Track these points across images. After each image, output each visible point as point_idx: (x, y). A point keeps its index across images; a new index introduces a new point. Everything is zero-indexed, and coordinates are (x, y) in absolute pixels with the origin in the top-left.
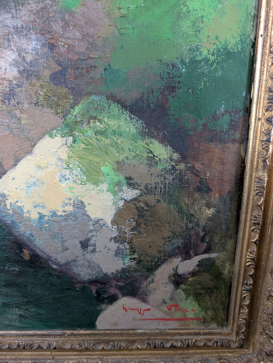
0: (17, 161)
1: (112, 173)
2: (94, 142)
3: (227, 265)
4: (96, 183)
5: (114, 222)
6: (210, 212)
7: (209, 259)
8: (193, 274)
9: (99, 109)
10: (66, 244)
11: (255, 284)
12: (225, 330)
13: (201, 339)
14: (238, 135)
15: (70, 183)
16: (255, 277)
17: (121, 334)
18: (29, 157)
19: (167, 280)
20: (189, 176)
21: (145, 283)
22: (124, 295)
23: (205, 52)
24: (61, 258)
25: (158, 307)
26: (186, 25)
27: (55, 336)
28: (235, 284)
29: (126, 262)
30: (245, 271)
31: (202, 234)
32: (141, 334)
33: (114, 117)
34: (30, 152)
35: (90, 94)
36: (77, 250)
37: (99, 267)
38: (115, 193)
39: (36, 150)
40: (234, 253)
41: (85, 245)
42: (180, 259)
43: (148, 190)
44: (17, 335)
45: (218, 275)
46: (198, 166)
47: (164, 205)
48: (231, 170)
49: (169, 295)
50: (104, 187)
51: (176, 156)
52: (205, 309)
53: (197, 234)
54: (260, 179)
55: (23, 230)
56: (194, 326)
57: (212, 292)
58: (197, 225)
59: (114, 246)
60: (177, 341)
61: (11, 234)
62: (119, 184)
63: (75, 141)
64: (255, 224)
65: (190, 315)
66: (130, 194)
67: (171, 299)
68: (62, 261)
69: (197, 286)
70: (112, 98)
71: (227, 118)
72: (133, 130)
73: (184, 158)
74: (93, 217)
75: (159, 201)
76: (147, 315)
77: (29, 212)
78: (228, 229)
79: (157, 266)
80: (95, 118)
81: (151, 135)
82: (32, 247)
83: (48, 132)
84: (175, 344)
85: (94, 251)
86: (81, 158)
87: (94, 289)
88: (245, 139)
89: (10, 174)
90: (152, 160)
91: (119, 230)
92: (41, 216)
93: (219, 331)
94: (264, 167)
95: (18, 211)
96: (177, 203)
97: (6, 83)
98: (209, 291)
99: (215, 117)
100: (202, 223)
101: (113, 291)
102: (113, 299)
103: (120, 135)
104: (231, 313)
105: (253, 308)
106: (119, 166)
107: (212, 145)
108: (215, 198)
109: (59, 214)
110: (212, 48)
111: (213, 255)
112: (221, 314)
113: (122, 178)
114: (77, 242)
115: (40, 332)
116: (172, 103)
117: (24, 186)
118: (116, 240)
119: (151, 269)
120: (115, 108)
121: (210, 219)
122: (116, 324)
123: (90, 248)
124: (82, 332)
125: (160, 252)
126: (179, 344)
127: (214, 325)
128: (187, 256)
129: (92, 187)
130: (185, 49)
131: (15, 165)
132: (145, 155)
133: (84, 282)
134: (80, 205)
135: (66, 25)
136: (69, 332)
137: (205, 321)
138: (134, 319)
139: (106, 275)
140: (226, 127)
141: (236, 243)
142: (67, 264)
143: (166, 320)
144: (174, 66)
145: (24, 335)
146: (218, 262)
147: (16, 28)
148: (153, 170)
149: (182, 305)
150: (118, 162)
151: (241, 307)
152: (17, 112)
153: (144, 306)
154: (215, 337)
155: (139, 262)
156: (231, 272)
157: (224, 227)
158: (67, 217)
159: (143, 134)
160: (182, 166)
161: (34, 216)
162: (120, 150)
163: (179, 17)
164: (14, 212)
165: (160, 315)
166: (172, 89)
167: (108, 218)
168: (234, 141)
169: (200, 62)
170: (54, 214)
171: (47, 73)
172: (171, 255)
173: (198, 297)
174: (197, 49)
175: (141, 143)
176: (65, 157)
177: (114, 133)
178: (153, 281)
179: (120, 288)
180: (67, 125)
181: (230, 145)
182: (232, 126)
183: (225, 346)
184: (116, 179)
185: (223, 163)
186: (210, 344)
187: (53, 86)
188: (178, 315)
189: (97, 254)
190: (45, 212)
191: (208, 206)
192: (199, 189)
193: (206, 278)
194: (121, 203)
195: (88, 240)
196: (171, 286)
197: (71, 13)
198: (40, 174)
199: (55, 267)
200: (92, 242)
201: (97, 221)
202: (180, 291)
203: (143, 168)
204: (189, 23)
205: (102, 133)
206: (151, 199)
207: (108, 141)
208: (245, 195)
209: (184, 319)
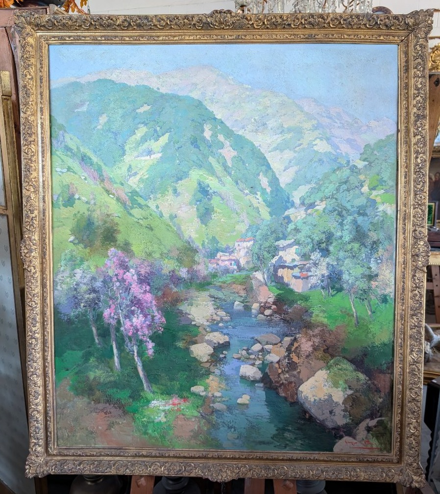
0: (308, 379)
1: (343, 384)
2: (337, 372)
3: (389, 423)
4: (337, 388)
5: (343, 403)
6: (381, 400)
7: (381, 420)
8: (375, 426)
9: (339, 361)
10: (324, 412)
11: (401, 431)
12: (390, 454)
13: (380, 458)
14: (390, 372)
15: (327, 387)
16: (401, 428)
17: (345, 454)
18: (313, 377)
19: (364, 429)
20: (372, 386)
21: (355, 430)
22: (346, 435)
23: (377, 344)
24: (321, 418)
25: (360, 442)
26: (370, 335)
27: (316, 454)
28: (393, 432)
29: (348, 420)
30: (397, 426)
31: (378, 409)
32: (353, 454)
33: (345, 364)
34: (313, 376)
35: (336, 356)
36: (328, 415)
37: (336, 422)
38: (344, 392)
39: (316, 375)
40: (392, 418)
41: (331, 412)
42: (369, 420)
43: (357, 391)
44: (300, 453)
45: (386, 428)
46: (376, 382)
47: (363, 397)
48: (388, 384)
49: (365, 436)
50: (340, 389)
51: (367, 378)
52: (381, 444)
53: (376, 409)
54: (399, 388)
55: (307, 406)
56: (376, 453)
57: (383, 435)
58: (376, 405)
59: (343, 413)
60: (369, 458)
61: (303, 407)
62: (346, 388)
63: (330, 372)
64: (399, 405)
65: (374, 446)
66: (350, 392)
67: (366, 438)
68: (321, 419)
69: (377, 432)
70: (344, 357)
71: (385, 365)
72: (351, 369)
73: (370, 379)
74: (335, 401)
75: (361, 395)
76: (356, 446)
77: (310, 398)
78: (388, 407)
79: (360, 422)
80: (338, 364)
81: (358, 371)
82: (310, 413)
83: (321, 369)
84: (369, 459)
85: (334, 415)
86: (332, 378)
87: (333, 432)
88: (392, 373)
89: (305, 383)
90: (358, 380)
91: (345, 407)
92: (315, 400)
93: (388, 454)
94: (400, 383)
95: (306, 398)
96: (368, 396)
97: (308, 352)
98: (382, 435)
99: (381, 365)
100: (378, 404)
101: (341, 433)
102: (341, 437)
103: (347, 370)
104: (392, 446)
105: (401, 442)
106: (346, 382)
107: (380, 375)
108: (382, 394)
109: (322, 399)
110: (379, 343)
111: (383, 418)
112: (388, 447)
113: (347, 386)
114: (328, 411)
115: (309, 452)
116: (366, 360)
117: (309, 388)
118: (344, 411)
119: (357, 424)
120: (345, 361)
121: (381, 403)
122: (342, 450)
123: (333, 414)
124: (327, 453)
125: (361, 416)
126: (370, 460)
127: (385, 452)
128: (372, 419)
129: (336, 389)
130: (370, 343)
131: (307, 380)
132: (356, 377)
133: (329, 429)
134: (330, 396)
135: (330, 334)
136: (322, 452)
137: (381, 450)
138: (350, 448)
139: (339, 426)
140: (385, 368)
141: (392, 413)
142: (323, 420)
143: (364, 448)
144: (366, 348)
145: (303, 453)
146: (385, 421)
147: (313, 335)
148: (359, 383)
149: (371, 441)
150: (345, 380)
151: (396, 442)
152: (311, 362)
153: (355, 441)
154: (386, 457)
155: (353, 420)
156: (391, 426)
157: (387, 406)
158: (325, 401)
159: (355, 370)
160: (370, 382)
161: (312, 400)
162: (346, 375)
163: (368, 333)
164: (305, 398)
165: (361, 446)
166: (365, 355)
167: (341, 402)
168: (388, 373)
169: (375, 347)
170: (320, 399)
171: (322, 349)
172: (366, 418)
173: (377, 438)
174: (374, 342)
175: (354, 373)
176: (326, 378)
177: (345, 370)
178: (358, 429)
179: (344, 432)
180: (328, 366)
181: (387, 375)
182: (388, 368)
183: (390, 462)
184: (345, 386)
185: (385, 382)
186: (384, 460)
187: (324, 354)
188: (369, 446)
189: (335, 417)
190: (316, 398)
191: (380, 398)
192: (376, 391)
193: (380, 428)
194: (346, 396)
195: (333, 410)
196: (366, 432)
197: (332, 331)
198: (316, 383)
199: (318, 421)
200: (334, 411)
201: (336, 403)
202: (370, 435)
203: (355, 382)
204: (371, 335)
205: (340, 369)
206: (358, 394)
207: (342, 372)
208: (394, 394)
209: (372, 448)
